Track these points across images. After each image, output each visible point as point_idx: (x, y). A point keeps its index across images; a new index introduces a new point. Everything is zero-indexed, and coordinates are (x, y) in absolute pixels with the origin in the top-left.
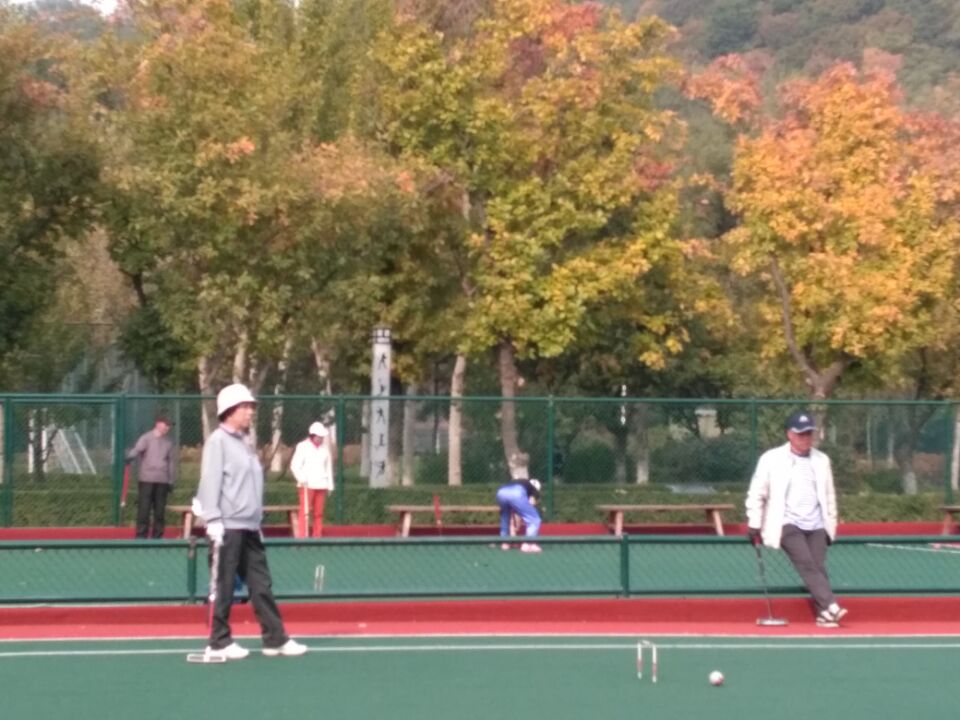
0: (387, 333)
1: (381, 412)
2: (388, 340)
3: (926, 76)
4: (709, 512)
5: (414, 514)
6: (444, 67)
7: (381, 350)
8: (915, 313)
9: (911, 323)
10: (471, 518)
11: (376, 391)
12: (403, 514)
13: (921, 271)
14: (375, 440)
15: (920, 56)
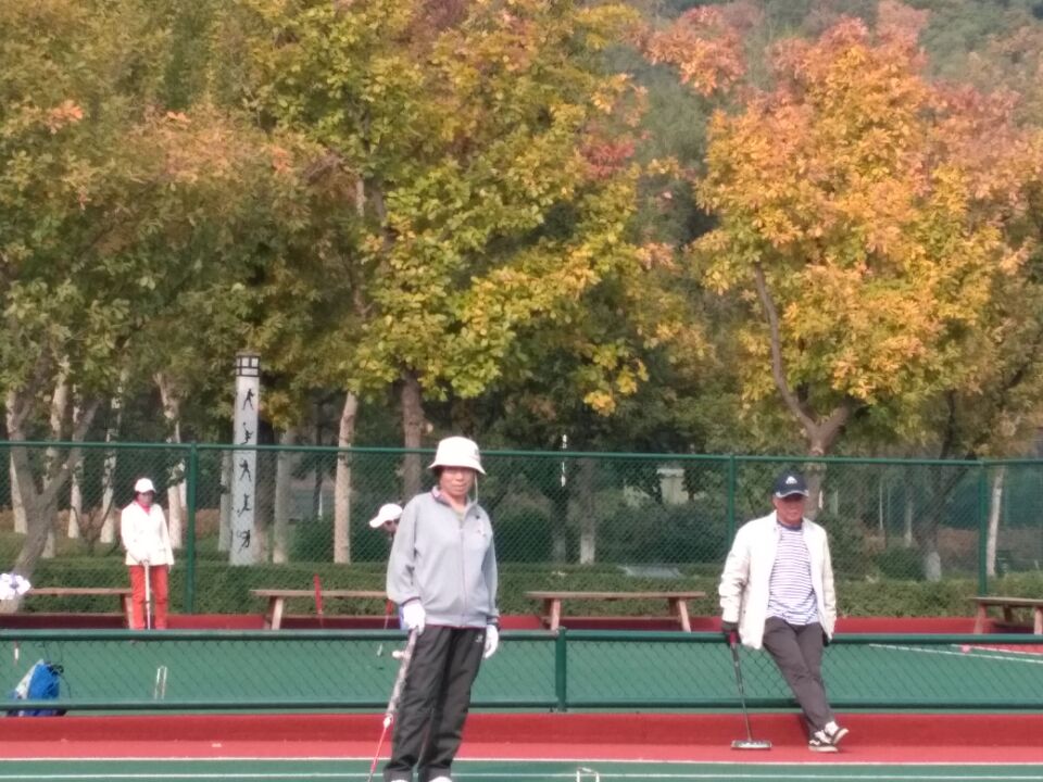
0: (255, 362)
1: (245, 466)
2: (255, 372)
3: (959, 38)
4: (673, 601)
5: (286, 599)
6: (333, 14)
7: (247, 384)
8: (941, 346)
9: (936, 360)
10: (363, 607)
11: (239, 438)
12: (273, 599)
13: (949, 290)
14: (238, 503)
15: (951, 12)
